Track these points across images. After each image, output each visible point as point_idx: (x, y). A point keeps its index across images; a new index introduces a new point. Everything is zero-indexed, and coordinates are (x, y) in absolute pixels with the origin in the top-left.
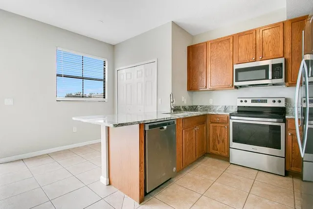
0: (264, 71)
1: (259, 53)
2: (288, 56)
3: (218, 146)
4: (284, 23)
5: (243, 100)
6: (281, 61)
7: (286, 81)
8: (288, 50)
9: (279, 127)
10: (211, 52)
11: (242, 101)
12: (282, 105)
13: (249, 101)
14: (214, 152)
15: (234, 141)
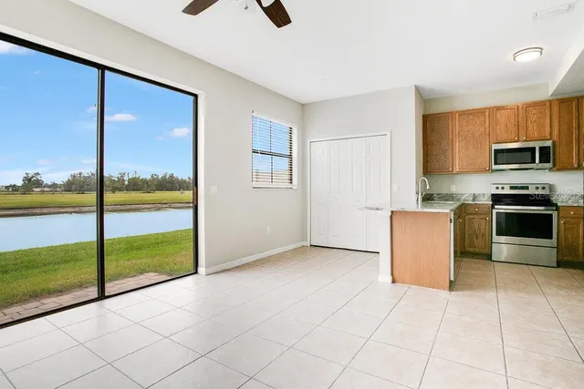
0: (529, 154)
1: (522, 132)
2: (555, 138)
3: (476, 242)
4: (550, 101)
5: (500, 186)
6: (549, 143)
7: (554, 165)
8: (556, 132)
9: (551, 215)
10: (460, 125)
11: (497, 188)
12: (546, 192)
13: (507, 187)
14: (471, 250)
15: (498, 234)
